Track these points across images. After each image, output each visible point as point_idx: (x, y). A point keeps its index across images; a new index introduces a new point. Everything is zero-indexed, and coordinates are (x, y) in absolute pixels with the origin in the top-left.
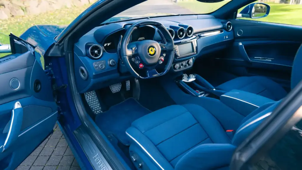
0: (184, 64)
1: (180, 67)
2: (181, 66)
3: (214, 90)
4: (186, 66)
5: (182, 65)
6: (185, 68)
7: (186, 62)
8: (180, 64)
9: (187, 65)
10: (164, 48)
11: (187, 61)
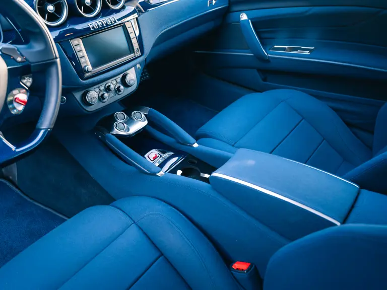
0: (112, 87)
1: (101, 98)
2: (106, 95)
3: (196, 145)
4: (118, 90)
5: (108, 89)
6: (118, 97)
7: (119, 80)
8: (102, 88)
9: (122, 87)
10: (19, 59)
11: (121, 76)
